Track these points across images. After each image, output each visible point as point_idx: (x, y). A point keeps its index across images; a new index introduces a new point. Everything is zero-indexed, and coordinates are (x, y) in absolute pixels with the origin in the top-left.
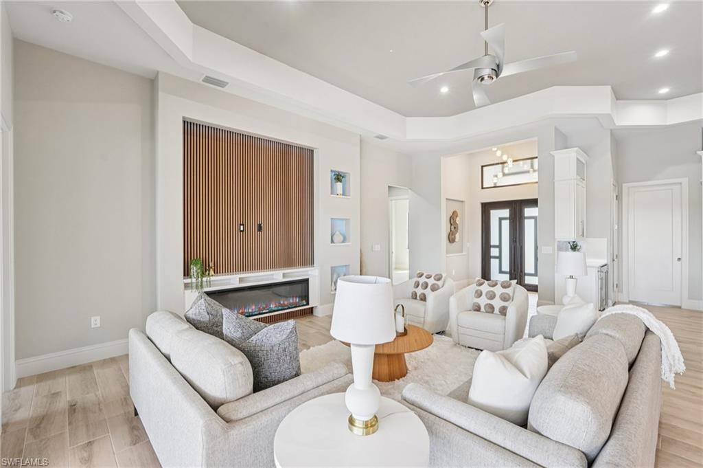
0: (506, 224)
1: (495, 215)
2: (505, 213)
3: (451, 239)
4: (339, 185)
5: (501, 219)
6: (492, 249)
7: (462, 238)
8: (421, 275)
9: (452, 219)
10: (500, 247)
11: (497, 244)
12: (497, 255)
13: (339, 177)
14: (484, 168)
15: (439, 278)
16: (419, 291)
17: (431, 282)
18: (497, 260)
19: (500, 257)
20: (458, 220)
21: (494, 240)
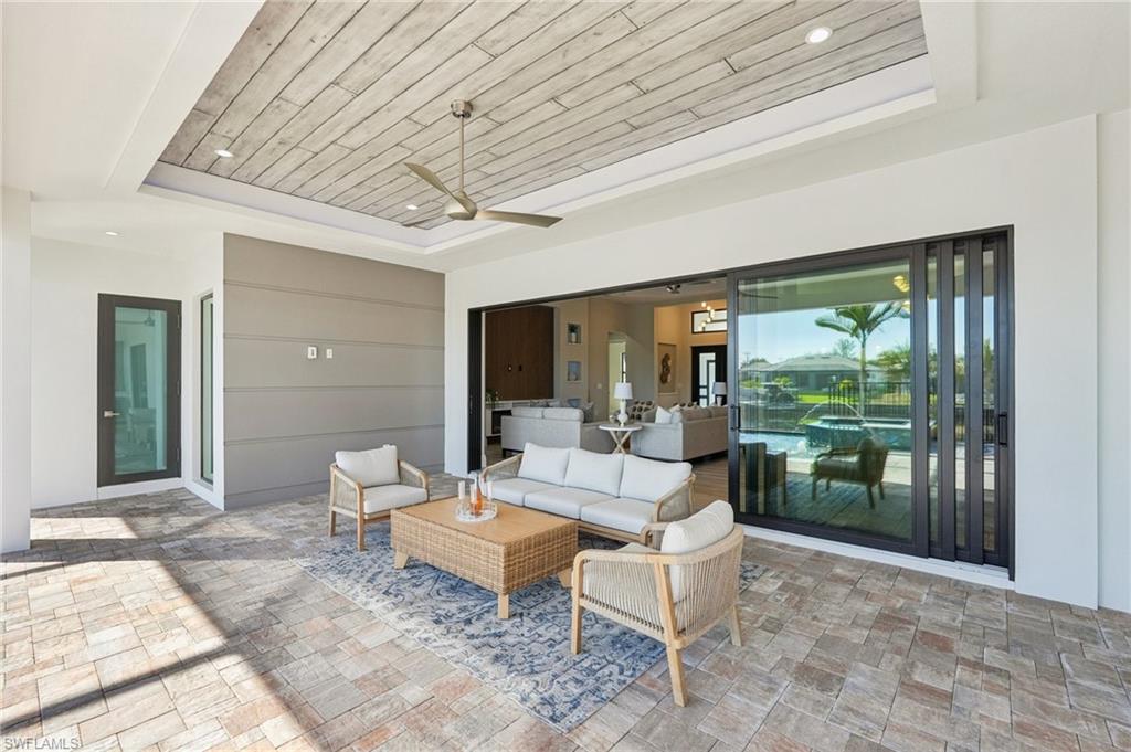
0: (713, 365)
1: (704, 358)
2: (712, 356)
3: (663, 379)
4: (574, 335)
5: (709, 362)
6: (701, 390)
7: (674, 378)
8: (637, 403)
9: (665, 360)
10: (707, 387)
11: (705, 384)
12: (705, 394)
13: (573, 329)
14: (695, 315)
15: (650, 403)
16: (636, 413)
17: (644, 406)
18: (705, 400)
19: (707, 397)
20: (670, 363)
21: (703, 382)
